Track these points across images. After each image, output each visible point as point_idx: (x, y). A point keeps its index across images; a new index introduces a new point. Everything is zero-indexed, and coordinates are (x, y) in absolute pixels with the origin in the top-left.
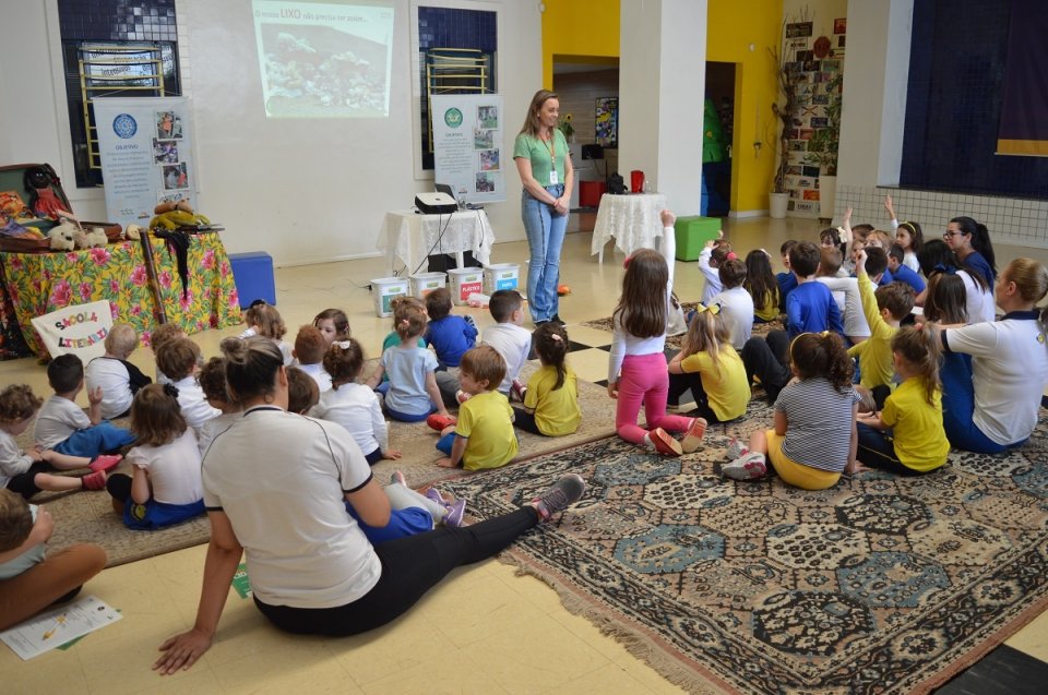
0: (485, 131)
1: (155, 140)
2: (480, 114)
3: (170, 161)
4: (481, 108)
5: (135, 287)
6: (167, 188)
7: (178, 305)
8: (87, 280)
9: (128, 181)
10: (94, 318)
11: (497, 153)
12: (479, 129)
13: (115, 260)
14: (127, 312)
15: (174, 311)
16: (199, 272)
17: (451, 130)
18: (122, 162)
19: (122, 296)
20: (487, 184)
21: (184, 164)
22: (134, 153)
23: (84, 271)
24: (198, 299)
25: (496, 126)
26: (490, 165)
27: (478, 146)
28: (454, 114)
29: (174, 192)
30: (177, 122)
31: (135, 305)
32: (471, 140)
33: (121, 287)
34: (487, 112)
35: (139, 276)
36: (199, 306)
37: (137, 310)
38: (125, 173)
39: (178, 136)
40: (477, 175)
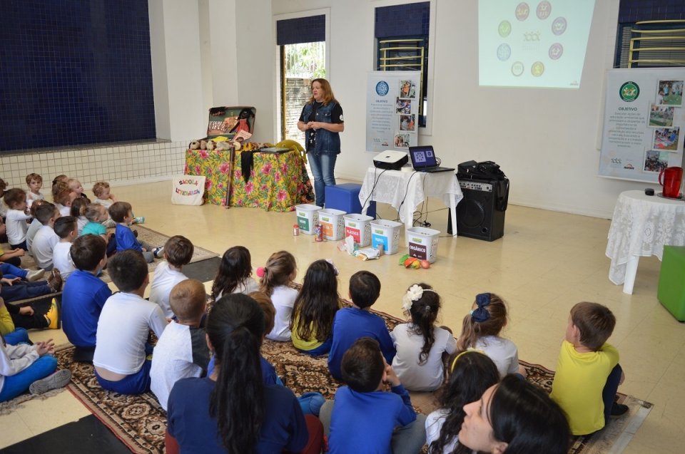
0: (665, 107)
1: (398, 98)
2: (661, 89)
3: (405, 112)
4: (662, 83)
5: (221, 174)
6: (401, 129)
7: (244, 189)
8: (198, 164)
9: (380, 122)
10: (196, 184)
11: (676, 132)
12: (658, 104)
13: (211, 158)
14: (216, 186)
15: (240, 192)
16: (259, 175)
17: (625, 104)
18: (378, 110)
19: (213, 177)
20: (659, 164)
21: (414, 115)
22: (385, 105)
23: (196, 160)
24: (256, 190)
25: (679, 102)
26: (665, 144)
27: (653, 122)
28: (630, 88)
29: (405, 132)
30: (413, 88)
31: (220, 183)
32: (645, 114)
33: (214, 172)
34: (670, 87)
35: (224, 169)
36: (257, 194)
37: (221, 186)
38: (379, 117)
39: (412, 97)
40: (648, 153)
